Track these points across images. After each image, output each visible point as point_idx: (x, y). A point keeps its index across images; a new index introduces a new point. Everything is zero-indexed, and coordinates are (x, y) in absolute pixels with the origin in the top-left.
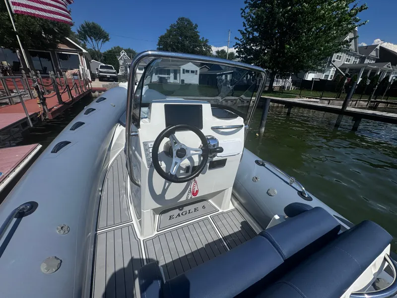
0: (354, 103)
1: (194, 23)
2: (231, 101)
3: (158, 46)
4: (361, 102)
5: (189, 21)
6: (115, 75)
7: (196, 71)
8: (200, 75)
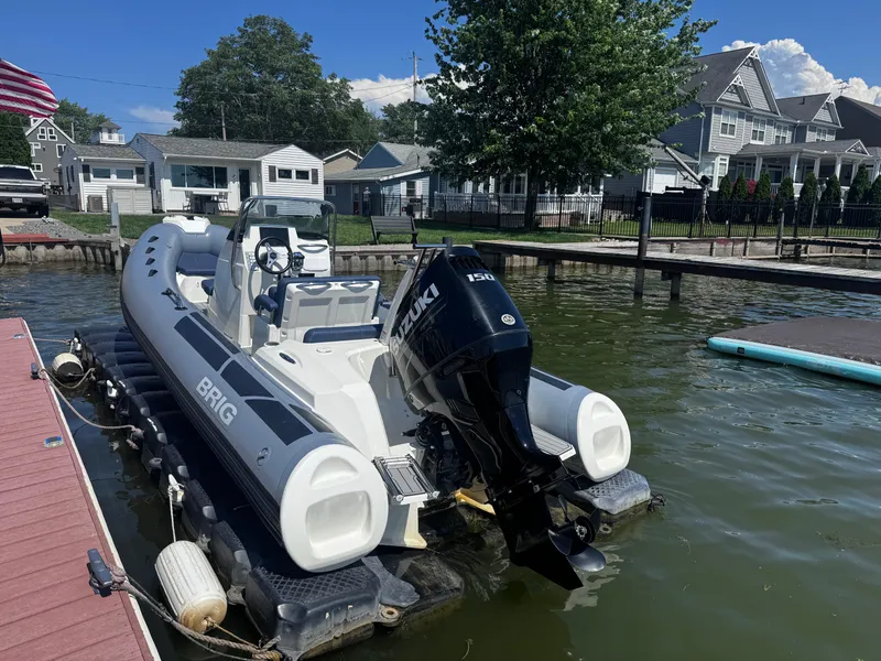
0: (741, 246)
1: (299, 32)
2: (393, 257)
3: (179, 98)
4: (758, 244)
5: (283, 26)
6: (40, 195)
7: (315, 172)
8: (326, 183)
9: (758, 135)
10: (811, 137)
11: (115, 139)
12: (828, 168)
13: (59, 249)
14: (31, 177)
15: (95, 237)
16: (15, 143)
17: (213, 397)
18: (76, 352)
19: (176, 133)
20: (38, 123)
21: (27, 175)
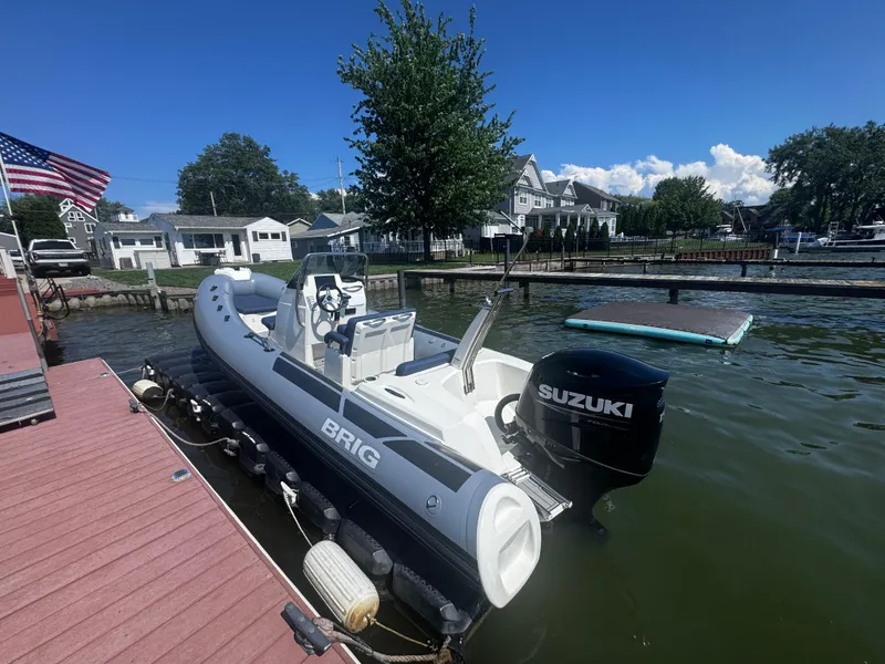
5: (250, 140)
6: (82, 260)
7: (284, 234)
8: (292, 240)
9: (538, 203)
10: (563, 203)
11: (131, 218)
12: (574, 220)
13: (106, 298)
14: (71, 247)
15: (137, 287)
16: (51, 223)
17: (345, 439)
18: (150, 378)
19: (178, 213)
20: (66, 210)
21: (69, 246)
